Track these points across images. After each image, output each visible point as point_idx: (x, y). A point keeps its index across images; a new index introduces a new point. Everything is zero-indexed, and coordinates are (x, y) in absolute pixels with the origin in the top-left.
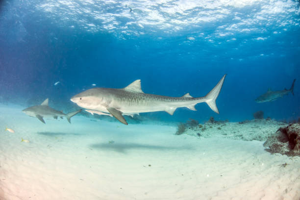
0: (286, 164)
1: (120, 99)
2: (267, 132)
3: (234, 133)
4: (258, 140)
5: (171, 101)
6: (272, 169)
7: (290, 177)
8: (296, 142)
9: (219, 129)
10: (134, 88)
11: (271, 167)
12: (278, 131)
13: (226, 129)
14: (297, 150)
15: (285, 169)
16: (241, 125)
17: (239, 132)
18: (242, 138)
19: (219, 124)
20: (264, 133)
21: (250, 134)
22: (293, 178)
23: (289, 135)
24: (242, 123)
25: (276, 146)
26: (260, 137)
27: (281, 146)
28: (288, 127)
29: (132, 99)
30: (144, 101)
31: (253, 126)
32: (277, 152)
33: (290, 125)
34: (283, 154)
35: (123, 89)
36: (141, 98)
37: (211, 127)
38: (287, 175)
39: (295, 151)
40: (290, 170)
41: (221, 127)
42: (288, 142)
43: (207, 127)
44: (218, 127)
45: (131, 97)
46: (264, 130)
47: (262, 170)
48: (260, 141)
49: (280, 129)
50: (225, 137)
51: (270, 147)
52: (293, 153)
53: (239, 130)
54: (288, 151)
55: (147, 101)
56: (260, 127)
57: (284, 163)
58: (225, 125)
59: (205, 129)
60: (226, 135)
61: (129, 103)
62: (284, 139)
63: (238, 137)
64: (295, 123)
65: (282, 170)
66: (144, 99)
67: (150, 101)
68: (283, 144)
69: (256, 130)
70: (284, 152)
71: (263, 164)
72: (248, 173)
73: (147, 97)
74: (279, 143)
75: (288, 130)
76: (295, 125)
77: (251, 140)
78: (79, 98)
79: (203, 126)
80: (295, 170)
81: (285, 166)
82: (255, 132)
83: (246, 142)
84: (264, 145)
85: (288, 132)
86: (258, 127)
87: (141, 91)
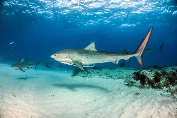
0: (138, 93)
1: (81, 54)
2: (127, 74)
3: (107, 75)
4: (121, 79)
5: (115, 55)
6: (129, 96)
7: (142, 101)
8: (145, 80)
9: (98, 72)
10: (91, 48)
11: (128, 95)
12: (133, 74)
13: (102, 72)
14: (146, 85)
15: (137, 96)
16: (111, 70)
17: (109, 74)
18: (112, 78)
19: (98, 70)
20: (125, 75)
21: (117, 75)
22: (144, 102)
23: (140, 76)
24: (112, 69)
25: (132, 82)
26: (122, 77)
27: (135, 82)
28: (139, 72)
29: (89, 54)
30: (97, 56)
31: (118, 71)
32: (133, 86)
33: (141, 71)
34: (137, 87)
35: (84, 49)
36: (95, 54)
37: (93, 72)
38: (139, 100)
39: (145, 86)
40: (141, 97)
41: (99, 72)
42: (139, 80)
43: (91, 71)
44: (97, 71)
45: (88, 53)
46: (125, 73)
47: (122, 97)
48: (123, 79)
49: (135, 73)
50: (101, 77)
51: (128, 83)
52: (144, 87)
53: (110, 73)
54: (140, 85)
55: (100, 56)
56: (123, 72)
57: (137, 93)
58: (102, 70)
59: (89, 73)
60: (102, 76)
61: (87, 57)
62: (137, 78)
63: (109, 77)
64: (144, 69)
65: (136, 97)
66: (97, 54)
67: (101, 56)
68: (136, 81)
69: (120, 73)
70: (137, 86)
71: (123, 93)
72: (113, 99)
73: (99, 53)
74: (134, 81)
75: (140, 73)
76: (144, 70)
77: (117, 79)
78: (55, 55)
79: (88, 71)
80: (145, 97)
81: (137, 95)
82: (119, 74)
83: (114, 80)
84: (125, 82)
85: (140, 75)
86: (121, 71)
87: (95, 50)
